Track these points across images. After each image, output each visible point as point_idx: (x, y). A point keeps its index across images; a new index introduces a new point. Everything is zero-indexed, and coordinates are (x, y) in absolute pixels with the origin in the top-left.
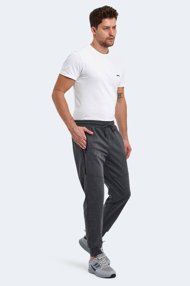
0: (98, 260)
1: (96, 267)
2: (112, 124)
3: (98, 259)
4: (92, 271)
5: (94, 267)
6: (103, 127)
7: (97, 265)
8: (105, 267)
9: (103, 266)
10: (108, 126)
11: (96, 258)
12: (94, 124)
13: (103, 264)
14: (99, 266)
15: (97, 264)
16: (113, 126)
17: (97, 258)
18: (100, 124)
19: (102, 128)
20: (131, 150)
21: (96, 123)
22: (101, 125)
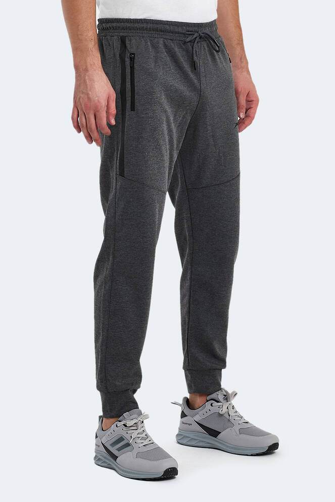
0: (125, 428)
1: (119, 449)
2: (211, 32)
3: (125, 425)
4: (104, 462)
5: (113, 450)
6: (188, 40)
7: (123, 444)
8: (145, 449)
9: (138, 446)
10: (201, 37)
11: (119, 424)
12: (161, 31)
13: (139, 441)
14: (128, 445)
15: (121, 439)
16: (214, 38)
17: (122, 423)
18: (180, 30)
19: (185, 43)
20: (258, 101)
21: (168, 27)
22: (181, 33)
